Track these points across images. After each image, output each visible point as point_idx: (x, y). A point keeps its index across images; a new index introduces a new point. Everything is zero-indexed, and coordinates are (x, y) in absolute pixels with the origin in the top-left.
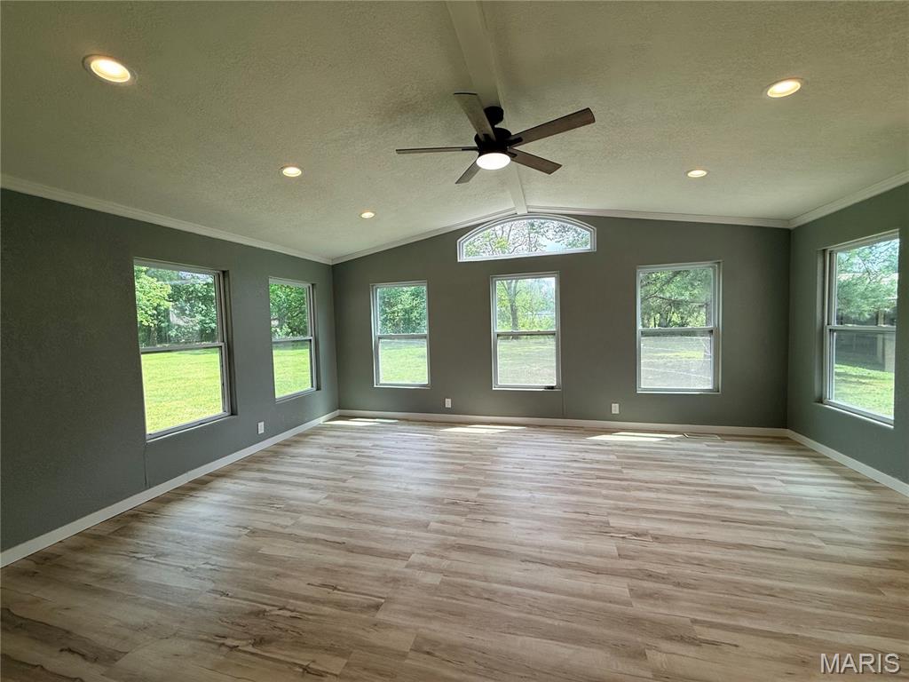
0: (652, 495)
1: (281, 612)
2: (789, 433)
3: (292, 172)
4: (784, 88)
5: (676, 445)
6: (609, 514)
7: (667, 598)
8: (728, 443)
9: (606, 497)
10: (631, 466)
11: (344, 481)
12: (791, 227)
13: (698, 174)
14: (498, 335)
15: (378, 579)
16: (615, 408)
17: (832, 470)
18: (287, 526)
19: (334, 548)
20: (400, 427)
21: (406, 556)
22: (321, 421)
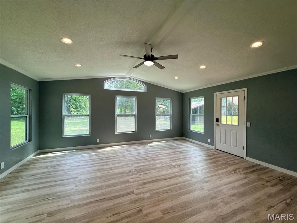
0: (173, 156)
2: (183, 138)
3: (67, 41)
4: (203, 67)
5: (166, 144)
6: (170, 163)
8: (175, 141)
9: (165, 159)
10: (163, 150)
11: (77, 178)
12: (183, 93)
13: (176, 78)
14: (117, 115)
15: (131, 203)
16: (151, 136)
17: (194, 144)
18: (69, 204)
19: (102, 202)
20: (79, 152)
21: (132, 192)
22: (31, 157)
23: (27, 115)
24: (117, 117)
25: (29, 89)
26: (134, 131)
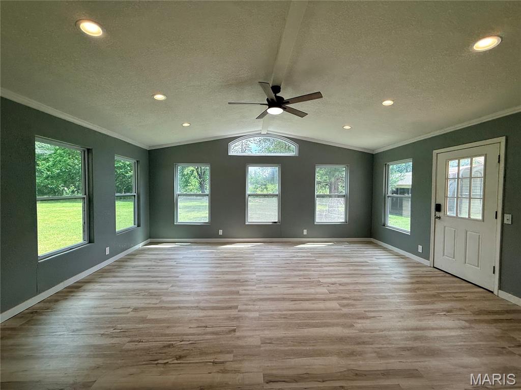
0: (332, 268)
1: (181, 343)
2: (372, 240)
3: (159, 97)
5: (333, 247)
6: (319, 278)
7: (353, 305)
8: (352, 245)
9: (314, 271)
10: (319, 257)
11: (178, 277)
12: (374, 153)
13: (347, 127)
14: (249, 195)
16: (305, 232)
17: (390, 253)
18: (157, 304)
20: (193, 247)
21: (236, 307)
22: (140, 246)
23: (135, 194)
24: (249, 199)
25: (137, 161)
26: (277, 221)
